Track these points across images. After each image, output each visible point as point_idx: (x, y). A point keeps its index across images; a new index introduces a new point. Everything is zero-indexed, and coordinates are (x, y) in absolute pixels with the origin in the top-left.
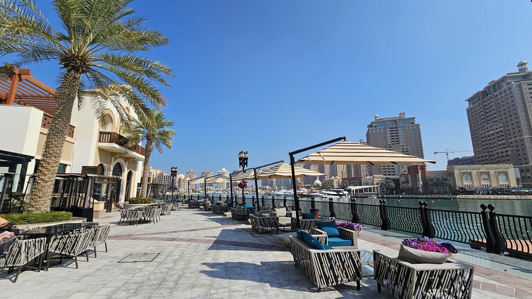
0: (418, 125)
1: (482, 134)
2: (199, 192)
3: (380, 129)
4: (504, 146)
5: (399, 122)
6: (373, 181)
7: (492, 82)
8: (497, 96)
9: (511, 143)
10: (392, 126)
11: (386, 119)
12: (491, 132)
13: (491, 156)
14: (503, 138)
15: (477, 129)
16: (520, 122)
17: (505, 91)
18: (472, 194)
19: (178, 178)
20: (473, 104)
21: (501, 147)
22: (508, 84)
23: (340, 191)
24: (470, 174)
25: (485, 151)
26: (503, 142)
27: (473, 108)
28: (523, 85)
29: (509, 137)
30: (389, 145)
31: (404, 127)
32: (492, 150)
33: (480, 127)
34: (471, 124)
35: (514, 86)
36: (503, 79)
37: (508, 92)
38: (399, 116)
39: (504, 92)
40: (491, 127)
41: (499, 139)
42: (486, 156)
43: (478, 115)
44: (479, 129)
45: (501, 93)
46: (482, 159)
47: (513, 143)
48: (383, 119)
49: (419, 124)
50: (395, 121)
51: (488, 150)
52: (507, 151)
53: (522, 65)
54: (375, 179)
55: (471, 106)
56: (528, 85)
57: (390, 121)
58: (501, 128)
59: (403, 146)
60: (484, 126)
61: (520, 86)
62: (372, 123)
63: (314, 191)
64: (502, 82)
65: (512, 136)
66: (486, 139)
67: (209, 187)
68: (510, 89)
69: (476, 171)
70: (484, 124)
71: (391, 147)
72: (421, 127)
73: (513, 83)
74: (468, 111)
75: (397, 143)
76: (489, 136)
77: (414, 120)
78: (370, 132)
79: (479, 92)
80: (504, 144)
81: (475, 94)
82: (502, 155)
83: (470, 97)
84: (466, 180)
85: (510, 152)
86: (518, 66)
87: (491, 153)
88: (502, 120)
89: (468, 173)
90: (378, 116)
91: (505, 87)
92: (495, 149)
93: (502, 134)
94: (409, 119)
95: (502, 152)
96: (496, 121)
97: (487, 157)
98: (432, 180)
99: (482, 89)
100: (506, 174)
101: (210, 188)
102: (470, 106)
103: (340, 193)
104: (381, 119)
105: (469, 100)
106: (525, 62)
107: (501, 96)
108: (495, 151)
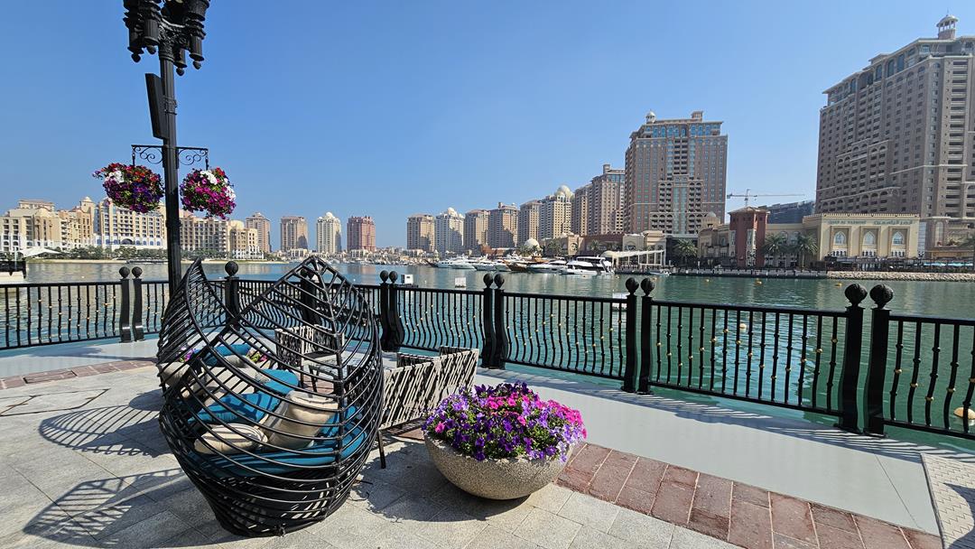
0: (725, 139)
1: (841, 160)
2: (279, 259)
3: (656, 142)
4: (880, 183)
5: (693, 129)
6: (645, 242)
7: (880, 57)
8: (891, 83)
9: (895, 178)
10: (678, 138)
11: (669, 121)
12: (860, 157)
13: (851, 201)
14: (881, 168)
15: (833, 151)
16: (924, 140)
17: (911, 74)
18: (847, 270)
19: (229, 229)
20: (838, 99)
21: (873, 185)
22: (921, 59)
23: (597, 261)
24: (847, 231)
25: (839, 192)
26: (880, 175)
27: (835, 109)
28: (946, 63)
29: (894, 166)
30: (669, 174)
31: (701, 140)
32: (854, 190)
33: (840, 146)
34: (823, 141)
35: (931, 64)
36: (912, 49)
37: (916, 76)
38: (690, 117)
39: (908, 76)
40: (865, 145)
41: (873, 170)
42: (841, 201)
43: (841, 122)
44: (837, 150)
45: (900, 79)
46: (832, 206)
47: (899, 177)
48: (663, 122)
49: (727, 137)
50: (685, 127)
51: (846, 191)
52: (885, 193)
53: (947, 24)
54: (649, 239)
55: (832, 103)
56: (955, 64)
57: (677, 126)
58: (883, 148)
59: (692, 178)
60: (849, 145)
61: (940, 66)
62: (642, 129)
63: (539, 260)
64: (909, 55)
65: (900, 165)
66: (847, 169)
67: (300, 250)
68: (922, 69)
69: (858, 226)
70: (850, 141)
71: (671, 179)
72: (729, 143)
73: (931, 57)
74: (823, 114)
75: (685, 171)
76: (855, 164)
77: (719, 127)
78: (637, 146)
79: (856, 75)
80: (882, 179)
81: (848, 80)
82: (875, 199)
83: (833, 85)
84: (837, 242)
85: (891, 195)
86: (940, 25)
87: (850, 197)
88: (888, 132)
89: (843, 229)
90: (653, 114)
91: (912, 64)
92: (862, 188)
93: (882, 160)
94: (710, 124)
95: (875, 195)
96: (875, 136)
97: (844, 203)
98: (775, 241)
99: (860, 70)
100: (905, 232)
101: (302, 252)
102: (829, 104)
103: (598, 265)
104: (660, 122)
105: (830, 92)
106: (953, 17)
107: (899, 84)
108: (861, 191)
